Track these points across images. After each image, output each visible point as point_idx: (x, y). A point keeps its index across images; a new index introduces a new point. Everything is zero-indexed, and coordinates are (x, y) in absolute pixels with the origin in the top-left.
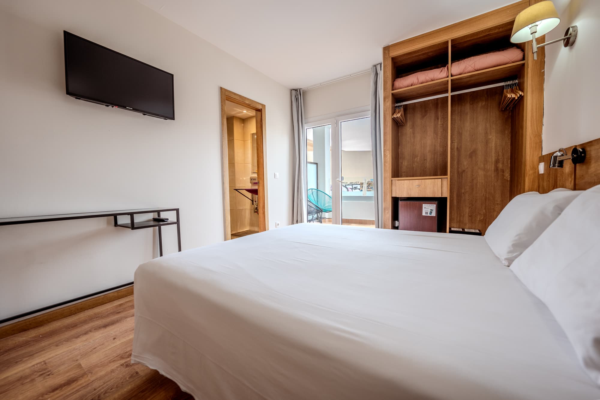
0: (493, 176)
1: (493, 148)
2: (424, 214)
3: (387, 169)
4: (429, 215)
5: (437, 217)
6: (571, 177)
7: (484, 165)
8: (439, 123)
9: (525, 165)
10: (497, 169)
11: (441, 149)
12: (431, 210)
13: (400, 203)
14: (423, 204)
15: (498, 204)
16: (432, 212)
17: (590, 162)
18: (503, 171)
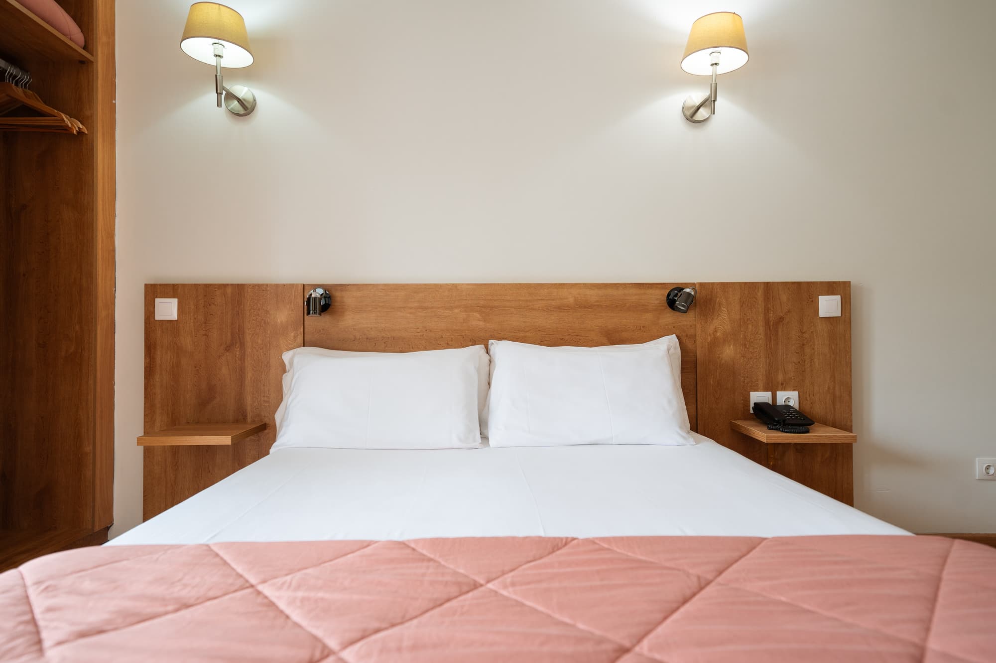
6: (296, 330)
9: (96, 299)
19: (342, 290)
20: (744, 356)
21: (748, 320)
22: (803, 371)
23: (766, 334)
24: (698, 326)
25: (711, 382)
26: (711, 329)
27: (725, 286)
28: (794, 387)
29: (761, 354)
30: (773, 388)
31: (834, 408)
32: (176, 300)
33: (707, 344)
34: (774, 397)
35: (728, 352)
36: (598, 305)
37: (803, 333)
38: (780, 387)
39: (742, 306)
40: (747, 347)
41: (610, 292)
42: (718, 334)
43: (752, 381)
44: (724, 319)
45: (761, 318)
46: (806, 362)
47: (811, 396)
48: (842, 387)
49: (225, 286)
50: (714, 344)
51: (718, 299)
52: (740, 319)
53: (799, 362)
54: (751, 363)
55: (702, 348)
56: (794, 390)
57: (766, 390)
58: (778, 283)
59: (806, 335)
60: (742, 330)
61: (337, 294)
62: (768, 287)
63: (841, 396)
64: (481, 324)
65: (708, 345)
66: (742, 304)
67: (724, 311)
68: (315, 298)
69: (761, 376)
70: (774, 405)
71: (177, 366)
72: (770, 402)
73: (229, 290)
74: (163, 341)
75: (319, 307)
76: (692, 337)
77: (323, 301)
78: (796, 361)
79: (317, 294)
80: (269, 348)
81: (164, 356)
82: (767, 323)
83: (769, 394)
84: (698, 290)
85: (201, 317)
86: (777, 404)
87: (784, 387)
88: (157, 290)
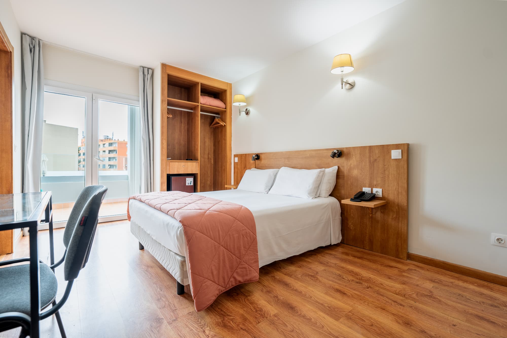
19: (261, 154)
20: (361, 174)
21: (362, 160)
22: (385, 181)
23: (370, 166)
24: (345, 163)
25: (349, 183)
26: (349, 164)
27: (354, 148)
29: (367, 173)
30: (372, 186)
31: (398, 197)
32: (237, 158)
34: (372, 190)
35: (355, 172)
36: (315, 156)
37: (385, 165)
38: (375, 186)
39: (360, 155)
40: (362, 170)
41: (319, 152)
42: (352, 166)
43: (364, 184)
44: (354, 160)
45: (367, 159)
46: (386, 177)
47: (388, 191)
48: (402, 189)
49: (244, 154)
50: (350, 170)
51: (352, 153)
52: (360, 160)
53: (383, 177)
54: (364, 177)
55: (346, 170)
56: (380, 188)
57: (369, 187)
58: (374, 146)
59: (386, 166)
60: (360, 164)
61: (260, 155)
62: (370, 147)
63: (402, 192)
64: (287, 162)
65: (348, 169)
67: (354, 157)
68: (253, 157)
69: (367, 182)
70: (372, 193)
71: (237, 172)
72: (370, 192)
73: (244, 155)
74: (236, 167)
75: (255, 159)
76: (343, 167)
77: (256, 157)
78: (382, 177)
79: (254, 156)
80: (250, 168)
81: (236, 170)
82: (370, 161)
83: (370, 189)
84: (345, 150)
85: (241, 161)
86: (373, 193)
87: (376, 186)
88: (235, 156)
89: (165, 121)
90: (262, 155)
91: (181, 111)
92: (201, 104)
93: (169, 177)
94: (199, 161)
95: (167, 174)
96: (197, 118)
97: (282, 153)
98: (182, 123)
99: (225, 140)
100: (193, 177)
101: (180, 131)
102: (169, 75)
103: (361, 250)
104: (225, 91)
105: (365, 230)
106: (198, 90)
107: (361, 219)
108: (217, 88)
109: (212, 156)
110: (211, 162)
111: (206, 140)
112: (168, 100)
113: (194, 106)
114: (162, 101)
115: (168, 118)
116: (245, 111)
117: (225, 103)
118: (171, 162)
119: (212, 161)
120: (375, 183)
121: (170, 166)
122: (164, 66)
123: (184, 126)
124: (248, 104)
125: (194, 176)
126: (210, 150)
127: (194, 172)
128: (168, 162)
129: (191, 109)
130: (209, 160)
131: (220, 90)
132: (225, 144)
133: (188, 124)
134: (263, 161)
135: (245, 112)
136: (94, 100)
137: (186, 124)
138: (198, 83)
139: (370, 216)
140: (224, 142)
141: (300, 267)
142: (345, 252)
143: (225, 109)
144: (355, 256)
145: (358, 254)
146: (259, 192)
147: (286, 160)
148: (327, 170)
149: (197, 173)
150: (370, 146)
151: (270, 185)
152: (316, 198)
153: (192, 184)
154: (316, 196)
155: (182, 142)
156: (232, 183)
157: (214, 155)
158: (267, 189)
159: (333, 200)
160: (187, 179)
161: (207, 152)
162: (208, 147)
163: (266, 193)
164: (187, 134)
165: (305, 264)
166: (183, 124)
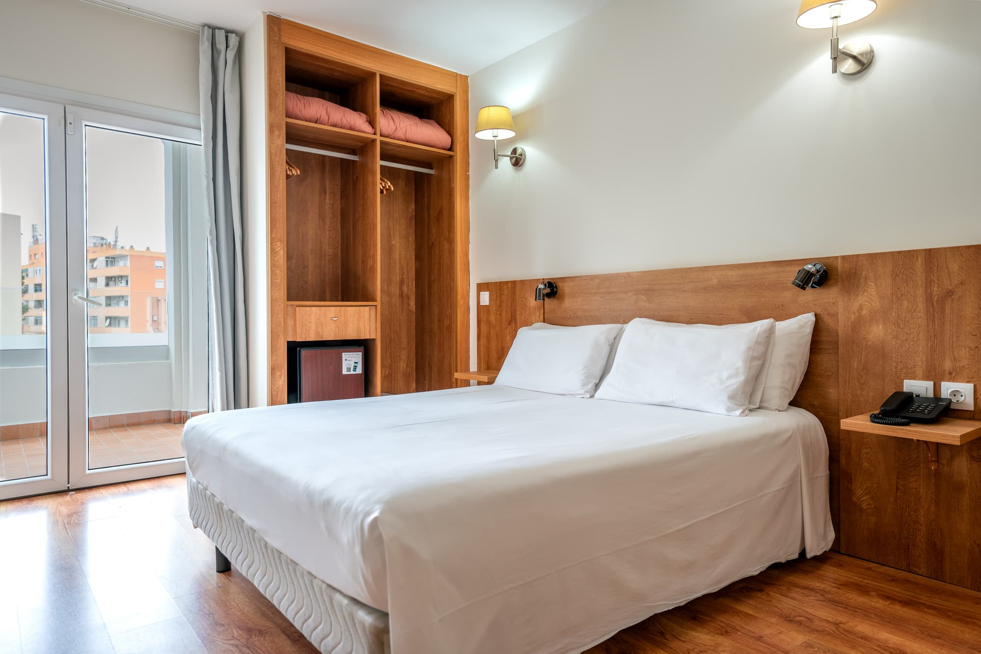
0: (398, 304)
1: (397, 260)
2: (345, 372)
3: (279, 281)
4: (352, 372)
5: (363, 375)
6: (539, 311)
7: (388, 286)
8: (328, 201)
9: (457, 293)
10: (401, 295)
11: (331, 250)
12: (355, 363)
13: (304, 353)
14: (343, 354)
15: (404, 348)
16: (356, 366)
17: (563, 298)
18: (408, 298)
19: (563, 282)
20: (896, 337)
21: (902, 295)
23: (928, 312)
24: (840, 303)
25: (856, 365)
26: (855, 306)
27: (872, 258)
28: (969, 378)
29: (920, 336)
30: (936, 376)
32: (488, 292)
33: (850, 323)
34: (937, 388)
35: (877, 332)
36: (738, 285)
38: (947, 376)
39: (895, 279)
40: (901, 326)
41: (750, 271)
42: (864, 312)
43: (908, 368)
44: (871, 295)
45: (920, 292)
49: (507, 282)
50: (857, 325)
51: (864, 273)
52: (892, 294)
53: (977, 347)
54: (907, 345)
55: (844, 327)
56: (968, 382)
57: (926, 378)
58: (945, 249)
60: (894, 306)
61: (560, 284)
62: (930, 254)
64: (647, 304)
65: (852, 324)
66: (894, 276)
67: (871, 286)
68: (540, 289)
69: (920, 362)
70: (937, 398)
71: (489, 334)
72: (931, 394)
73: (510, 285)
74: (484, 318)
75: (544, 294)
76: (835, 315)
77: (548, 290)
78: (973, 345)
79: (541, 286)
80: (527, 323)
81: (484, 328)
82: (929, 298)
83: (930, 384)
84: (840, 264)
85: (498, 303)
86: (942, 397)
87: (953, 377)
88: (481, 287)
89: (281, 186)
90: (566, 284)
91: (324, 156)
92: (381, 136)
93: (294, 349)
94: (378, 303)
95: (288, 342)
96: (370, 178)
97: (628, 276)
98: (325, 193)
99: (451, 241)
100: (362, 348)
101: (322, 217)
102: (289, 51)
103: (902, 574)
104: (449, 98)
105: (912, 513)
106: (374, 96)
107: (898, 478)
108: (427, 89)
109: (410, 288)
110: (409, 304)
111: (393, 243)
112: (288, 125)
113: (362, 142)
114: (271, 128)
115: (288, 177)
116: (509, 154)
117: (450, 133)
118: (298, 306)
119: (412, 303)
120: (948, 365)
121: (295, 320)
122: (274, 23)
123: (331, 202)
124: (521, 136)
125: (364, 346)
126: (405, 271)
127: (365, 334)
128: (290, 308)
129: (353, 152)
130: (403, 301)
131: (435, 95)
132: (452, 252)
133: (344, 195)
134: (569, 304)
135: (511, 158)
136: (70, 124)
137: (338, 197)
138: (372, 75)
139: (930, 469)
140: (446, 246)
141: (727, 632)
142: (851, 580)
143: (450, 149)
144: (887, 598)
145: (896, 589)
146: (562, 392)
147: (644, 297)
148: (782, 326)
149: (374, 339)
150: (930, 250)
151: (598, 374)
152: (753, 413)
153: (359, 370)
154: (752, 407)
155: (327, 247)
156: (473, 366)
157: (417, 286)
158: (591, 386)
159: (804, 419)
160: (345, 356)
161: (397, 278)
162: (400, 263)
163: (588, 396)
164: (339, 225)
165: (736, 621)
166: (328, 195)
